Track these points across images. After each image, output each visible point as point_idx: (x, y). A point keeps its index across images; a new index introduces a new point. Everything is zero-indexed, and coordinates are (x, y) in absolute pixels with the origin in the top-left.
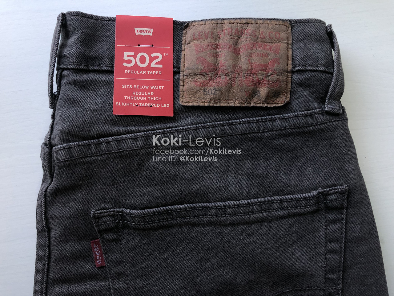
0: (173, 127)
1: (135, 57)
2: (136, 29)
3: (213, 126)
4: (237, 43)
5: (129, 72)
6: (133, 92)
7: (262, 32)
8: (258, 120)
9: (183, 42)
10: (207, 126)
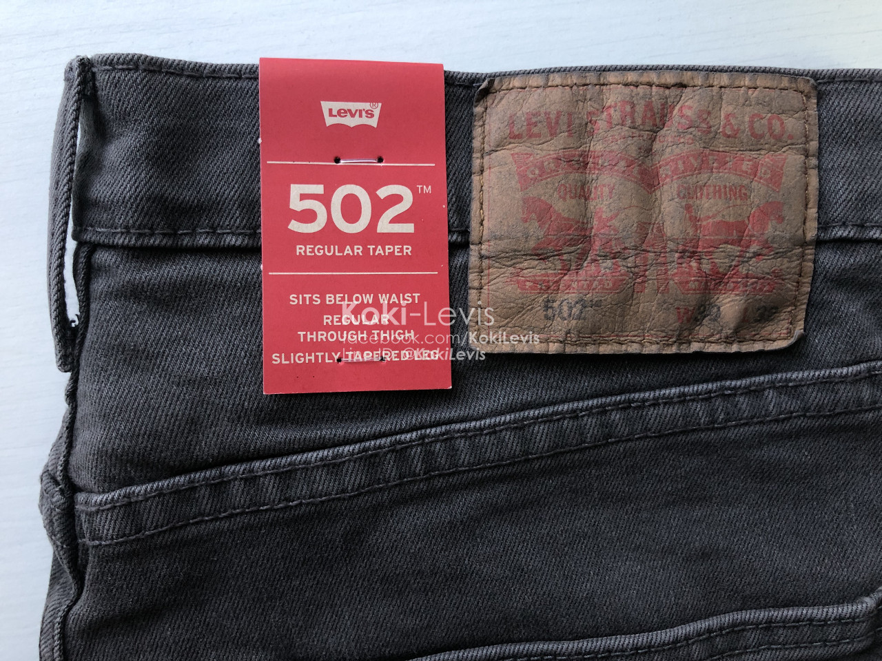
0: (450, 422)
1: (325, 200)
2: (326, 106)
3: (574, 414)
4: (648, 151)
5: (308, 250)
6: (325, 317)
7: (727, 116)
8: (710, 392)
9: (476, 144)
10: (557, 413)
